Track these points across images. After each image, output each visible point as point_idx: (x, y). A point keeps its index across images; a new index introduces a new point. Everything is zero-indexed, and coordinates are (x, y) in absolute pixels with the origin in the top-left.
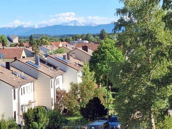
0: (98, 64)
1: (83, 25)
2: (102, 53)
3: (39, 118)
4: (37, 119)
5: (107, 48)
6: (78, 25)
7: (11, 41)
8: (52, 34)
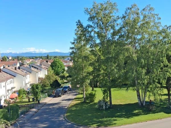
0: (54, 68)
1: (38, 53)
2: (55, 63)
3: (38, 88)
4: (37, 88)
5: (57, 61)
6: (36, 53)
7: (8, 58)
8: (25, 56)
